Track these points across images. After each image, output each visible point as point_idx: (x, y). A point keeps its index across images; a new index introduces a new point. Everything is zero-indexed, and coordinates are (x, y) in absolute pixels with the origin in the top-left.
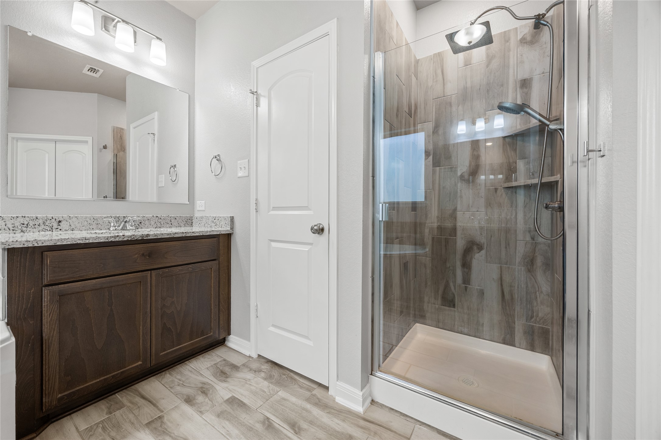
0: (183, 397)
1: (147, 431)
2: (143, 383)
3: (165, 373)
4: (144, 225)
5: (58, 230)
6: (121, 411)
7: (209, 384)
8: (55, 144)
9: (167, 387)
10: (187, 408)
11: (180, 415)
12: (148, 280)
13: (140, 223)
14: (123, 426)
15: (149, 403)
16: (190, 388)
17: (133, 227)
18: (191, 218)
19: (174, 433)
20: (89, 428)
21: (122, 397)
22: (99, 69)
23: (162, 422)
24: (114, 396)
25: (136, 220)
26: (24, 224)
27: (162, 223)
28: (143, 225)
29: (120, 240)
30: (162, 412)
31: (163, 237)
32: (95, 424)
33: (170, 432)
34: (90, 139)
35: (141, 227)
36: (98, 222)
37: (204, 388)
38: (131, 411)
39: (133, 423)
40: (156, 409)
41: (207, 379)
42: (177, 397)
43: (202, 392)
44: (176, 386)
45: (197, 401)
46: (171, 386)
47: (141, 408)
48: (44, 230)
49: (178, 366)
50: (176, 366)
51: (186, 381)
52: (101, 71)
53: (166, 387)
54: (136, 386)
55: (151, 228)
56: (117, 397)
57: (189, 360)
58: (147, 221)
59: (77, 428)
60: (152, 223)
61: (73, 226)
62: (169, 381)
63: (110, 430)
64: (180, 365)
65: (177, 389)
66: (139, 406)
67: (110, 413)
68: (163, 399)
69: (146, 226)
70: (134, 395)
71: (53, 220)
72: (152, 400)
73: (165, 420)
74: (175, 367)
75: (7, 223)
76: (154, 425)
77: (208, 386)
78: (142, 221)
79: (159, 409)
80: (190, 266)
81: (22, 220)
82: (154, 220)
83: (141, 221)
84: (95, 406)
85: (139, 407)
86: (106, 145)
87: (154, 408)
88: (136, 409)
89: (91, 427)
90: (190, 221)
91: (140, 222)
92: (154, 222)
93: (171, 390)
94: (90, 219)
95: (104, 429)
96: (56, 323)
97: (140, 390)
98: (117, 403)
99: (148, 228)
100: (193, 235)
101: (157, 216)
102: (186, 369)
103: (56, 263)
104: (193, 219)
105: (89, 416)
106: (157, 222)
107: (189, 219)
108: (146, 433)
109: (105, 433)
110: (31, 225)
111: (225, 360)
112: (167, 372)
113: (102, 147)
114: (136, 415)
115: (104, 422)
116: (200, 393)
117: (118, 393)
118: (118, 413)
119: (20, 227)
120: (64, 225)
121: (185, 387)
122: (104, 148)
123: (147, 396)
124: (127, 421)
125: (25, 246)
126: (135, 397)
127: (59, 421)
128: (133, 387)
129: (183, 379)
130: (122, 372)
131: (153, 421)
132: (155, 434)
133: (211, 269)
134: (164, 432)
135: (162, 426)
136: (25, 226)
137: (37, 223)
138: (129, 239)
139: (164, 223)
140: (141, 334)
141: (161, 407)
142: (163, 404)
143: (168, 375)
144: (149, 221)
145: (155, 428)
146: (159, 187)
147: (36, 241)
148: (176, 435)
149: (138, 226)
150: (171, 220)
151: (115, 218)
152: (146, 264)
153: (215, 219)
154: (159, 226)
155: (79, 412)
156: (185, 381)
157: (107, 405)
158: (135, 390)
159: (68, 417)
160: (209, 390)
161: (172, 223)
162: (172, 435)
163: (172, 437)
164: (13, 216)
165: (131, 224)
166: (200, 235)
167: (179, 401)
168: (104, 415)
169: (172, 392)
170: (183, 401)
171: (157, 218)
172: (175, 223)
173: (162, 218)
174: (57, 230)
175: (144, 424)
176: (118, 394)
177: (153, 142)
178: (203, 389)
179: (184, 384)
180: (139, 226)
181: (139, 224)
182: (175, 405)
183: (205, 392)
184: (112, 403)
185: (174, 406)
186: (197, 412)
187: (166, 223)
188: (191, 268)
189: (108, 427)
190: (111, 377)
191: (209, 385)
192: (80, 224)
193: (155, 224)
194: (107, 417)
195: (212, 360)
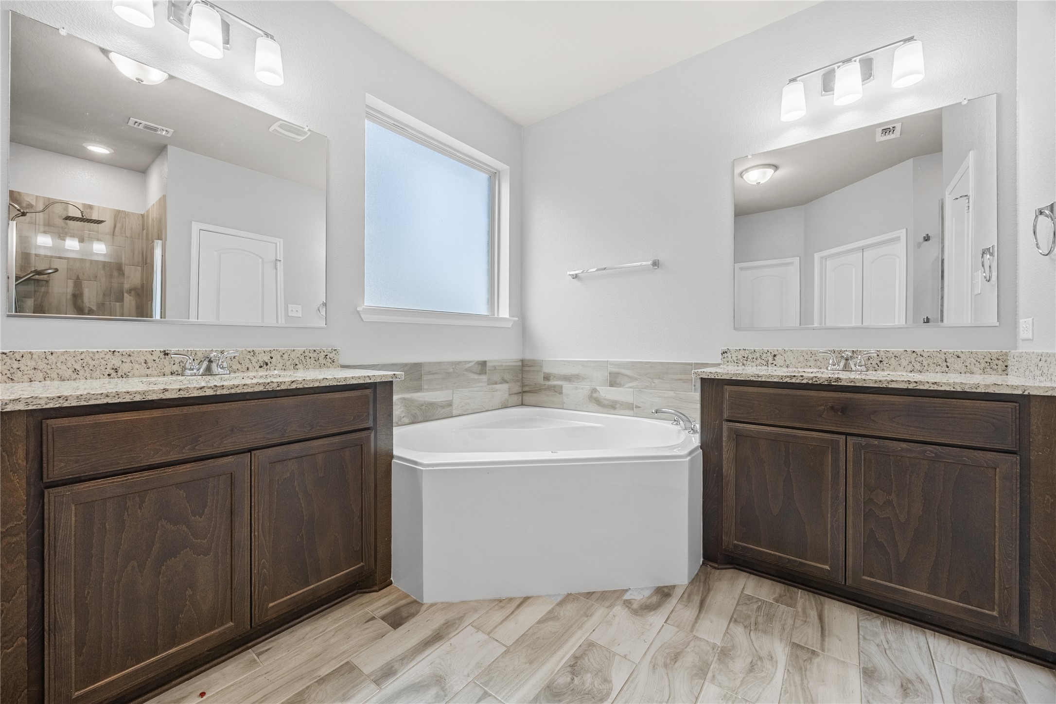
0: (866, 663)
1: (788, 650)
2: (837, 603)
3: (877, 617)
4: (888, 365)
5: (774, 365)
6: (787, 608)
7: (928, 688)
8: (862, 253)
9: (861, 632)
10: (855, 678)
11: (839, 675)
12: (841, 449)
13: (881, 361)
14: (774, 622)
15: (820, 629)
16: (892, 664)
17: (864, 368)
18: (1004, 357)
19: (809, 682)
20: (750, 597)
21: (801, 597)
22: (893, 125)
23: (810, 659)
24: (796, 590)
25: (872, 357)
26: (744, 357)
27: (925, 363)
28: (885, 365)
29: (798, 381)
30: (823, 650)
31: (865, 385)
32: (757, 598)
33: (806, 676)
34: (902, 233)
35: (882, 368)
36: (817, 358)
37: (913, 685)
38: (795, 617)
39: (784, 629)
40: (819, 641)
41: (935, 681)
42: (859, 656)
43: (902, 686)
44: (874, 644)
45: (880, 687)
46: (868, 637)
47: (806, 624)
48: (760, 364)
49: (908, 625)
50: (904, 623)
51: (896, 651)
52: (898, 126)
53: (859, 632)
54: (827, 599)
55: (902, 371)
56: (798, 593)
57: (936, 633)
58: (893, 359)
59: (744, 588)
60: (904, 363)
61: (788, 362)
62: (871, 629)
63: (762, 614)
64: (912, 626)
65: (870, 646)
66: (807, 620)
67: (777, 601)
68: (840, 640)
69: (892, 367)
70: (814, 607)
71: (769, 354)
72: (827, 629)
73: (816, 660)
74: (901, 622)
75: (733, 355)
76: (799, 652)
77: (924, 691)
78: (884, 359)
79: (822, 644)
80: (930, 448)
81: (742, 352)
82: (907, 359)
83: (882, 358)
84: (773, 584)
85: (805, 621)
86: (928, 235)
87: (819, 637)
88: (802, 620)
89: (753, 597)
90: (1000, 362)
91: (880, 359)
92: (907, 362)
93: (861, 642)
94: (807, 354)
95: (759, 608)
96: (732, 462)
97: (826, 607)
98: (791, 598)
99: (894, 370)
100: (935, 389)
101: (914, 352)
102: (914, 638)
103: (733, 399)
104: (1009, 358)
105: (761, 587)
106: (913, 360)
107: (998, 359)
108: (784, 650)
109: (756, 612)
110: (750, 358)
111: (1016, 692)
112: (882, 618)
113: (922, 239)
114: (795, 625)
115: (765, 603)
116: (898, 683)
117: (803, 591)
118: (782, 607)
119: (741, 360)
120: (779, 360)
121: (885, 655)
122: (926, 240)
123: (826, 620)
124: (783, 622)
125: (709, 377)
126: (813, 608)
127: (740, 572)
128: (822, 598)
129: (894, 645)
130: (801, 563)
131: (802, 647)
132: (791, 660)
133: (996, 469)
134: (801, 668)
135: (806, 662)
136: (745, 359)
137: (755, 357)
138: (810, 382)
139: (931, 363)
140: (829, 526)
141: (826, 644)
142: (834, 645)
143: (879, 622)
144: (897, 359)
145: (797, 656)
146: (976, 295)
147: (717, 373)
148: (809, 686)
149: (876, 366)
150: (946, 359)
151: (839, 353)
152: (837, 424)
153: (1040, 360)
154: (919, 368)
155: (758, 577)
156: (894, 649)
157: (783, 591)
158: (821, 603)
159: (748, 574)
160: (919, 696)
161: (948, 364)
162: (805, 682)
163: (803, 683)
164: (737, 349)
165: (860, 362)
166: (954, 390)
167: (856, 661)
168: (771, 598)
169: (859, 643)
170: (861, 667)
171: (914, 354)
172: (957, 365)
173: (925, 355)
174: (772, 365)
175: (793, 640)
176: (801, 592)
177: (967, 211)
178: (910, 685)
179: (887, 652)
180: (878, 366)
181: (880, 363)
182: (846, 661)
183: (908, 691)
184: (788, 595)
185: (842, 659)
186: (863, 697)
187: (934, 363)
188: (931, 452)
189: (763, 611)
190: (787, 560)
191: (927, 690)
192: (795, 359)
193: (911, 365)
194: (771, 602)
195: (983, 667)
